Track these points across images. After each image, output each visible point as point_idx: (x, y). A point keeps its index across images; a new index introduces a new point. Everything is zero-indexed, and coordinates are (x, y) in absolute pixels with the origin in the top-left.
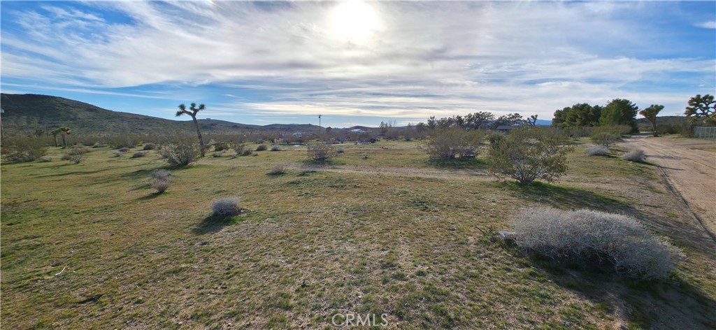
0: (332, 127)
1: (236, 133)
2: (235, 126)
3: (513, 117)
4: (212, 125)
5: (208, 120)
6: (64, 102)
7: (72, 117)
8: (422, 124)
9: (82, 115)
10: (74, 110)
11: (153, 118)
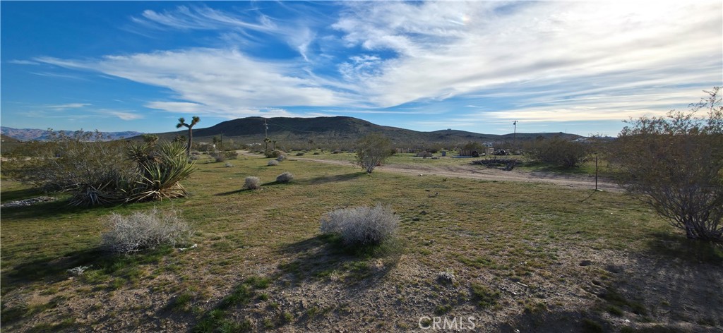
4: (447, 135)
5: (449, 130)
6: (353, 120)
9: (362, 129)
10: (357, 126)
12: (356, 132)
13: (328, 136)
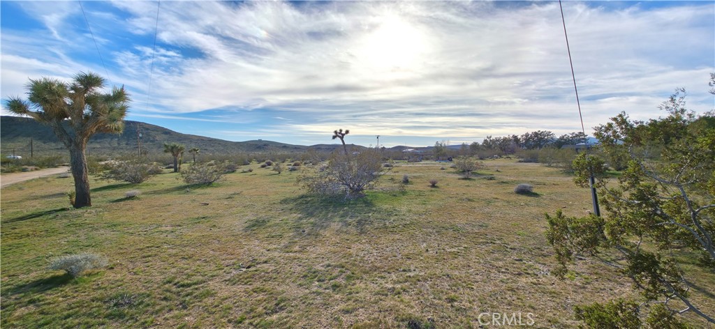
0: (386, 147)
1: (286, 152)
2: (285, 147)
3: (577, 135)
4: (265, 145)
5: (260, 141)
6: (147, 126)
7: (151, 139)
8: (476, 143)
9: (159, 137)
10: (153, 133)
11: (215, 140)
12: (152, 141)
13: (107, 145)
